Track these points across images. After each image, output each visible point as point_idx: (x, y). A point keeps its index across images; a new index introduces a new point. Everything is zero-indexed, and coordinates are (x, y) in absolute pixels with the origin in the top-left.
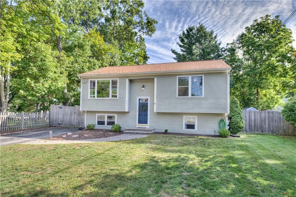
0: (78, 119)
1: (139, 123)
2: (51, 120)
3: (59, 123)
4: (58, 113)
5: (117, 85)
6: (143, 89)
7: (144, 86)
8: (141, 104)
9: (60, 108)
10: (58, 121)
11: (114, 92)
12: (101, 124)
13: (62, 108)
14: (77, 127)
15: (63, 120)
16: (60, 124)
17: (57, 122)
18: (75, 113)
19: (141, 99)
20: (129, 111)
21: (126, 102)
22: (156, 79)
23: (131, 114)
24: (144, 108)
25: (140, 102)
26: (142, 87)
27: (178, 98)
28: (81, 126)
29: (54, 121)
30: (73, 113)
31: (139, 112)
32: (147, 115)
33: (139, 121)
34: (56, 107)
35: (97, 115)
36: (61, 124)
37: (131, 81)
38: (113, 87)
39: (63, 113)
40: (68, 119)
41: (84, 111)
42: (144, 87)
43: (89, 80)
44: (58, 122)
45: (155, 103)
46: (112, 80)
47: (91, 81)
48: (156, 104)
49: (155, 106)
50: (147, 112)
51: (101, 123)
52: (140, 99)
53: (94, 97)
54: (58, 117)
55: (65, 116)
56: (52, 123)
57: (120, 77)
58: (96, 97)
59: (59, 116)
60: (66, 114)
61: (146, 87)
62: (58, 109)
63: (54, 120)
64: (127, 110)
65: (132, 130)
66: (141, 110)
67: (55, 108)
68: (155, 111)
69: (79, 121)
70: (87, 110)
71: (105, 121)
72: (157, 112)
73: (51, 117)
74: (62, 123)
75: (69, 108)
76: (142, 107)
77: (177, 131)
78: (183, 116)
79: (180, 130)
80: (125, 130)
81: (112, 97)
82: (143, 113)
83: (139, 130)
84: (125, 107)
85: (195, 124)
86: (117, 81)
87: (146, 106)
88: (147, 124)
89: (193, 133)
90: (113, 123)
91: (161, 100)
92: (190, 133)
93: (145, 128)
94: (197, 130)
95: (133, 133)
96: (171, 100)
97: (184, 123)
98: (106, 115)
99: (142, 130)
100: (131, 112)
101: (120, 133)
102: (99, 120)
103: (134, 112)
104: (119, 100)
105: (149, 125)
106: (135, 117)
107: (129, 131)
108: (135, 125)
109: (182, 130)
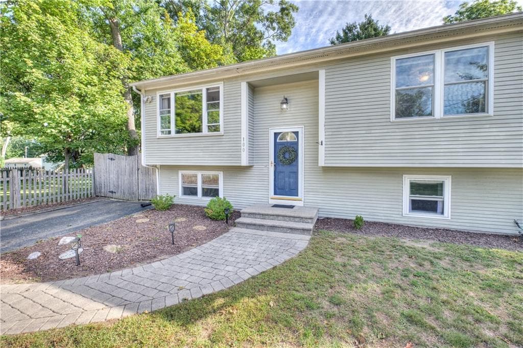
0: (145, 183)
1: (275, 194)
2: (97, 183)
3: (111, 190)
4: (108, 170)
5: (219, 100)
6: (284, 106)
7: (286, 99)
8: (280, 146)
9: (112, 159)
10: (110, 186)
11: (213, 118)
12: (189, 195)
13: (114, 160)
14: (144, 199)
15: (117, 184)
16: (112, 192)
17: (107, 187)
18: (138, 169)
19: (280, 133)
20: (251, 165)
21: (242, 142)
22: (322, 74)
23: (254, 171)
24: (287, 156)
25: (278, 141)
26: (282, 103)
27: (393, 124)
28: (150, 197)
29: (103, 186)
30: (134, 170)
31: (275, 165)
32: (296, 173)
33: (277, 189)
34: (104, 157)
35: (180, 173)
36: (115, 193)
37: (254, 89)
38: (210, 106)
39: (116, 169)
40: (126, 182)
41: (156, 166)
42: (287, 103)
43: (158, 94)
44: (110, 188)
45: (320, 141)
46: (208, 89)
47: (161, 96)
48: (324, 143)
49: (322, 149)
50: (297, 166)
51: (190, 191)
52: (276, 134)
53: (170, 132)
54: (109, 178)
55: (120, 176)
56: (99, 190)
57: (226, 79)
58: (173, 134)
59: (111, 176)
60: (121, 171)
61: (292, 102)
62: (108, 161)
63: (103, 184)
64: (244, 162)
65: (259, 214)
66: (281, 160)
67: (102, 160)
68: (322, 163)
69: (147, 186)
70: (161, 164)
71: (197, 188)
72: (326, 165)
73: (97, 179)
74: (115, 191)
75: (126, 160)
76: (284, 154)
77: (383, 218)
78: (403, 177)
79: (394, 216)
80: (242, 214)
81: (208, 132)
82: (287, 169)
83: (278, 216)
84: (239, 153)
85: (444, 198)
86: (219, 92)
87: (293, 151)
88: (298, 196)
89: (435, 225)
90: (215, 193)
91: (339, 133)
92: (425, 226)
93: (292, 207)
94: (450, 218)
95: (263, 226)
96: (373, 131)
97: (406, 197)
98: (199, 174)
99: (286, 218)
100: (255, 167)
101: (227, 223)
102: (187, 185)
103: (263, 166)
104: (224, 137)
105: (303, 200)
106: (266, 178)
107: (252, 218)
108: (267, 198)
109: (399, 216)
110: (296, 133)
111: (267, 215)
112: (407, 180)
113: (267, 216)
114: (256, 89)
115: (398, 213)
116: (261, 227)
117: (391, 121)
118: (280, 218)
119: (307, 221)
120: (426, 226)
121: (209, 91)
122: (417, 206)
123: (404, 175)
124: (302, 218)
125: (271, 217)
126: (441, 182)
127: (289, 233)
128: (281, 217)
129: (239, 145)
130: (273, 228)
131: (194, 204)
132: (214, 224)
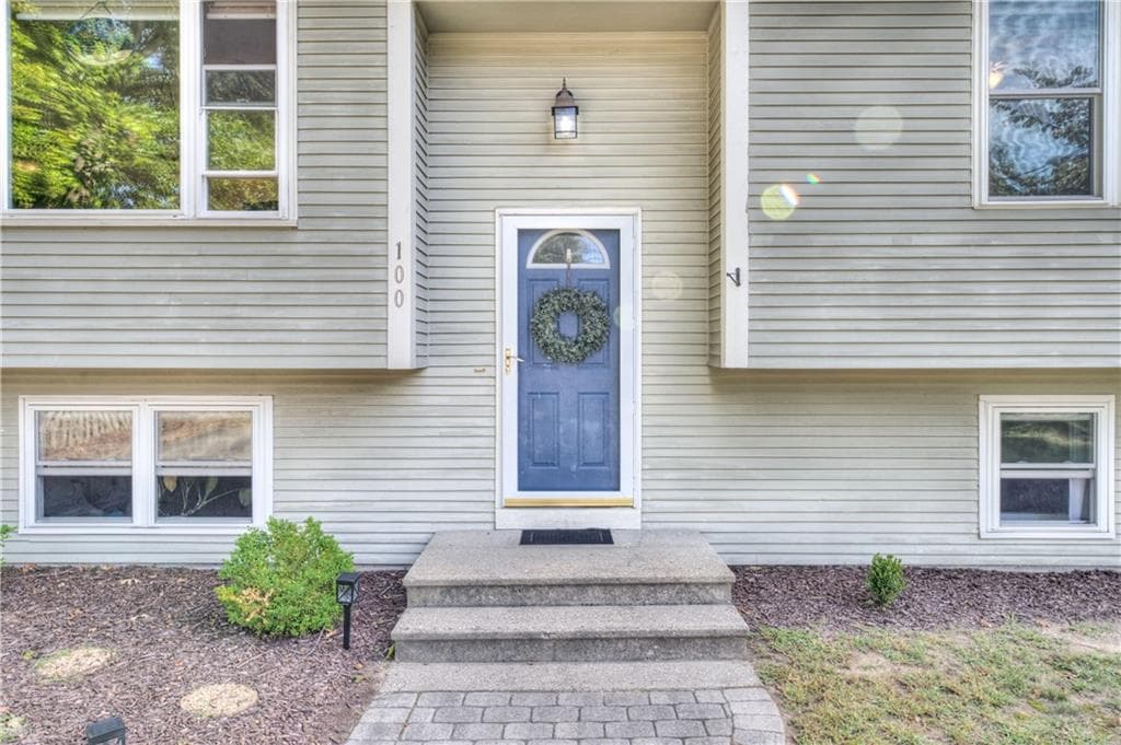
1: (523, 485)
5: (271, 60)
6: (566, 122)
7: (572, 97)
8: (543, 288)
12: (80, 514)
19: (538, 233)
20: (424, 363)
21: (393, 262)
23: (431, 394)
24: (571, 327)
25: (530, 265)
26: (553, 111)
27: (982, 215)
31: (520, 367)
32: (611, 397)
33: (529, 463)
35: (28, 409)
38: (218, 87)
42: (574, 111)
45: (727, 270)
46: (206, 7)
48: (745, 278)
49: (736, 304)
50: (614, 367)
51: (87, 497)
52: (525, 238)
61: (593, 111)
64: (400, 353)
65: (496, 586)
66: (546, 346)
68: (736, 354)
71: (128, 480)
72: (755, 363)
76: (559, 317)
77: (920, 549)
78: (981, 404)
79: (952, 539)
80: (411, 595)
81: (211, 207)
82: (567, 381)
83: (582, 585)
84: (377, 312)
85: (1095, 470)
86: (273, 23)
87: (596, 308)
88: (618, 489)
89: (1073, 561)
90: (230, 497)
91: (801, 240)
92: (1042, 566)
93: (602, 537)
94: (1112, 535)
95: (532, 640)
96: (916, 240)
97: (991, 470)
98: (143, 414)
99: (617, 592)
100: (428, 372)
101: (346, 646)
102: (61, 468)
103: (470, 371)
104: (300, 236)
105: (638, 503)
106: (479, 422)
107: (461, 606)
108: (489, 507)
109: (967, 539)
110: (610, 237)
111: (535, 586)
112: (991, 412)
113: (533, 593)
114: (438, 38)
115: (962, 528)
116: (526, 647)
117: (976, 204)
118: (591, 594)
119: (708, 598)
120: (1047, 566)
121: (211, 16)
122: (1021, 499)
123: (981, 397)
124: (686, 585)
125: (552, 594)
126: (1086, 418)
127: (654, 659)
128: (598, 592)
129: (379, 274)
130: (579, 645)
131: (110, 559)
132: (287, 664)
